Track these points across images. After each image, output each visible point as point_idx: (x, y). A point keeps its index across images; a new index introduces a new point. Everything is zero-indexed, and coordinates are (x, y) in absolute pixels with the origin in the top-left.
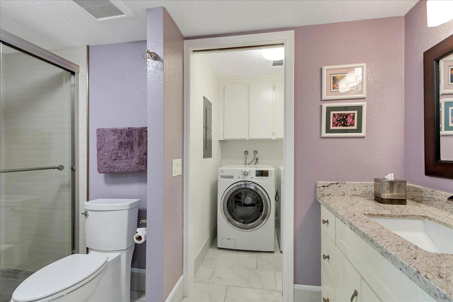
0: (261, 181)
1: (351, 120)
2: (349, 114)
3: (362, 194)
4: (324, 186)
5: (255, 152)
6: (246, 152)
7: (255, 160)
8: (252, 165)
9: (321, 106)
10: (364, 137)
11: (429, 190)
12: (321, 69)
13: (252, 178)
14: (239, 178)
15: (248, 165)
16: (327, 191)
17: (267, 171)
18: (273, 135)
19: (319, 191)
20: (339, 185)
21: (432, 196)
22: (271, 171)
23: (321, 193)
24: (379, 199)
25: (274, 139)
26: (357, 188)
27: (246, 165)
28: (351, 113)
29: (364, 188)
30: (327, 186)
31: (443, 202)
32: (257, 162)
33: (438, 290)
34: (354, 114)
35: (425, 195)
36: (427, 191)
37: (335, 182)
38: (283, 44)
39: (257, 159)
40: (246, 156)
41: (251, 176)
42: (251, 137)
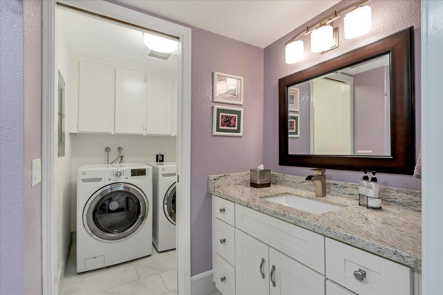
0: (137, 181)
1: (234, 122)
2: (232, 117)
3: (240, 182)
4: (215, 179)
5: (120, 149)
6: (108, 149)
7: (120, 158)
8: (115, 164)
9: (213, 107)
10: (241, 137)
11: (282, 175)
12: (213, 74)
13: (127, 178)
14: (110, 179)
15: (111, 164)
16: (218, 183)
17: (144, 170)
18: (144, 130)
19: (211, 184)
20: (225, 177)
21: (283, 179)
22: (148, 169)
23: (213, 185)
24: (253, 185)
25: (145, 134)
26: (237, 178)
27: (108, 164)
28: (233, 116)
29: (242, 178)
30: (217, 179)
31: (290, 182)
32: (121, 160)
33: (346, 235)
34: (235, 117)
35: (279, 179)
36: (280, 176)
37: (223, 175)
38: (178, 38)
39: (122, 157)
40: (108, 154)
41: (125, 177)
42: (117, 132)
